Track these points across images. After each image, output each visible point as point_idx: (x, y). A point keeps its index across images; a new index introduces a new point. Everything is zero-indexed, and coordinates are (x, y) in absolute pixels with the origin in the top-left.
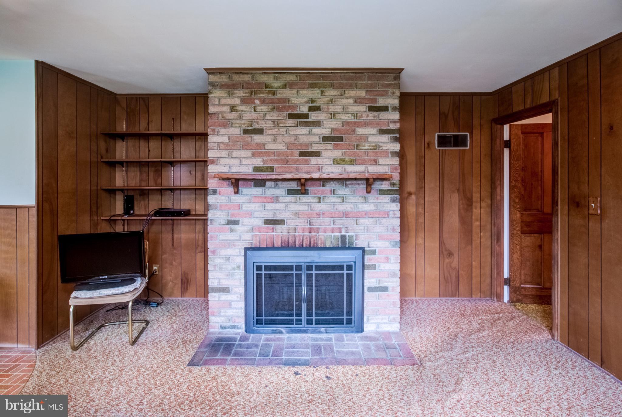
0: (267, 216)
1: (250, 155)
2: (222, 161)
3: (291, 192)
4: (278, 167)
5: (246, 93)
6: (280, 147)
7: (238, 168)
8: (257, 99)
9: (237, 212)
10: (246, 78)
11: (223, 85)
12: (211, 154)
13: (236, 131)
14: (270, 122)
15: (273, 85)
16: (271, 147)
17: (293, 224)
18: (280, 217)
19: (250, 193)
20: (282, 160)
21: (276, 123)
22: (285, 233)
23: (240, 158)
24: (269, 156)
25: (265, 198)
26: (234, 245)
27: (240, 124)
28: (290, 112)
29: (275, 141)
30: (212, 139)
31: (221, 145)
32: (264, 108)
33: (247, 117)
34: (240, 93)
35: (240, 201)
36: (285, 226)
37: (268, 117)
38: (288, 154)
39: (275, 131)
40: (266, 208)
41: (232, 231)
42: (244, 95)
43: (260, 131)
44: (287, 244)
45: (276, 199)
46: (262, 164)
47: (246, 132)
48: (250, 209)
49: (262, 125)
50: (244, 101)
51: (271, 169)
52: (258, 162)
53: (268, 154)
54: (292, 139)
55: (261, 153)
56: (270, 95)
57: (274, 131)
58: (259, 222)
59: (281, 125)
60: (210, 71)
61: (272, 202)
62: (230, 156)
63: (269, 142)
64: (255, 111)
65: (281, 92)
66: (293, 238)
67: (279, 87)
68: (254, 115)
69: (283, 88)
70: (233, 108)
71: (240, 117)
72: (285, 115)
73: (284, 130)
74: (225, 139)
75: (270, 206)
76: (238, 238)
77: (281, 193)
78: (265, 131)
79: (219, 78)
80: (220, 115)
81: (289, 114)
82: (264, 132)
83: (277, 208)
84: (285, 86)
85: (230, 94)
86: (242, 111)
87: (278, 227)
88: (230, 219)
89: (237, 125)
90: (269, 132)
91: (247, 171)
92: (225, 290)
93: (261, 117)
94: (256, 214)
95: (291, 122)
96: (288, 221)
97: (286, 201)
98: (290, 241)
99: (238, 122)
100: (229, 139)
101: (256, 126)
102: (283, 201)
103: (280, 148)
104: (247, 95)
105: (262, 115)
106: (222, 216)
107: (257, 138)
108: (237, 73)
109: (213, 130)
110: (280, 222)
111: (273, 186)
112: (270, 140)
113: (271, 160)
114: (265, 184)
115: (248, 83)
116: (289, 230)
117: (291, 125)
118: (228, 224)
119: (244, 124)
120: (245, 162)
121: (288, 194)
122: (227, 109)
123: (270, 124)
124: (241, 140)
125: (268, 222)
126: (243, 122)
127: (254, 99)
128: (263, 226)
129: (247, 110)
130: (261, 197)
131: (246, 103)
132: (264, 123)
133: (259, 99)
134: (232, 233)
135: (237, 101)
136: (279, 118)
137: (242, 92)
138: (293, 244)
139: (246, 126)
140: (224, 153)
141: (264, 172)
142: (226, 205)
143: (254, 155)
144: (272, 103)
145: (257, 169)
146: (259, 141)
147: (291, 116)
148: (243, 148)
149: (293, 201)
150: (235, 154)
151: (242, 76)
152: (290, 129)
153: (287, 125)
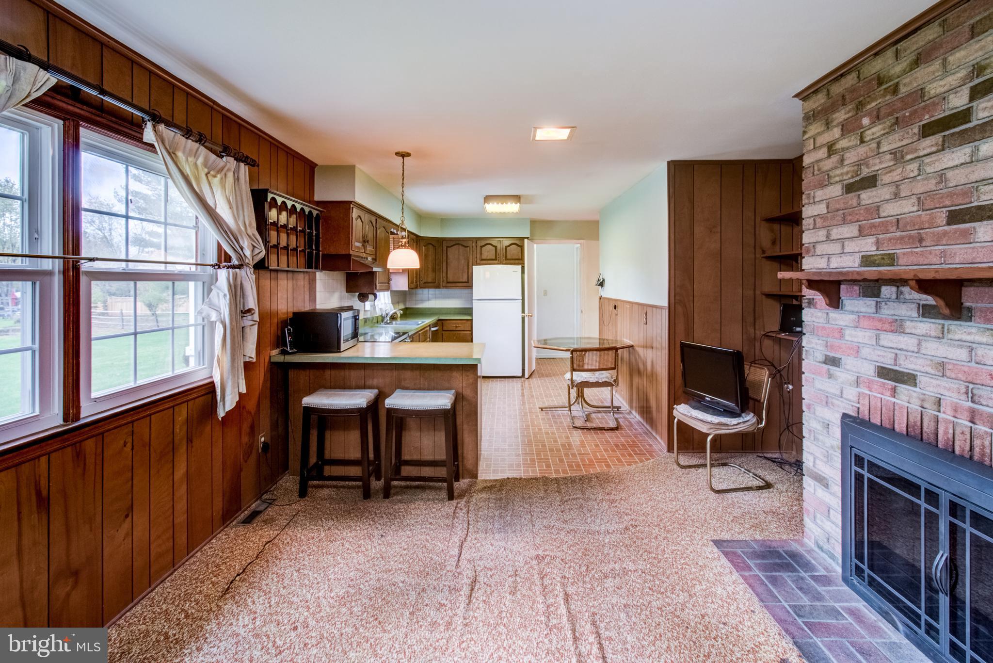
0: (882, 360)
1: (856, 233)
2: (820, 249)
3: (926, 312)
4: (904, 254)
5: (849, 112)
6: (906, 207)
7: (839, 259)
8: (865, 116)
9: (837, 342)
10: (850, 80)
11: (819, 113)
12: (807, 238)
13: (835, 190)
14: (889, 157)
15: (892, 72)
16: (891, 210)
17: (931, 389)
18: (906, 365)
19: (856, 309)
20: (910, 237)
21: (898, 156)
22: (915, 407)
23: (842, 240)
24: (888, 232)
25: (880, 320)
26: (833, 404)
27: (842, 174)
28: (927, 118)
29: (896, 196)
30: (808, 212)
31: (818, 220)
32: (877, 130)
33: (851, 157)
34: (841, 115)
35: (842, 323)
36: (917, 389)
37: (885, 148)
38: (922, 223)
39: (895, 176)
40: (882, 343)
41: (830, 376)
42: (847, 116)
43: (871, 182)
44: (918, 432)
45: (897, 326)
46: (874, 248)
47: (850, 188)
48: (856, 340)
49: (876, 165)
50: (846, 129)
51: (891, 259)
52: (868, 246)
53: (884, 227)
54: (931, 185)
55: (873, 226)
56: (888, 98)
57: (895, 173)
58: (869, 370)
59: (909, 157)
60: (804, 95)
61: (892, 331)
62: (828, 238)
63: (887, 201)
64: (862, 141)
65: (907, 80)
66: (932, 425)
67: (905, 72)
68: (862, 150)
69: (911, 70)
70: (831, 148)
71: (842, 160)
72: (916, 130)
73: (914, 166)
74: (821, 209)
75: (890, 339)
76: (838, 393)
77: (909, 313)
78: (879, 178)
79: (815, 102)
80: (816, 168)
81: (924, 126)
82: (879, 183)
83: (900, 346)
84: (916, 63)
85: (828, 125)
86: (843, 149)
87: (902, 388)
88: (828, 353)
89: (837, 179)
90: (887, 179)
91: (851, 264)
92: (821, 480)
93: (872, 151)
94: (865, 352)
95: (929, 144)
96: (922, 379)
97: (918, 332)
98: (925, 429)
99: (838, 172)
100: (828, 207)
101: (865, 172)
102: (913, 331)
103: (906, 210)
104: (850, 114)
105: (875, 145)
106: (819, 347)
107: (867, 197)
108: (836, 79)
109: (809, 195)
110: (909, 379)
111: (894, 296)
112: (887, 197)
113: (890, 239)
114: (880, 291)
115: (853, 90)
116: (923, 400)
117: (928, 151)
118: (825, 362)
119: (847, 173)
120: (850, 247)
121: (924, 316)
122: (823, 153)
123: (887, 161)
124: (842, 206)
125: (883, 372)
126: (845, 169)
127: (862, 117)
128: (877, 379)
129: (851, 144)
130: (873, 318)
131: (849, 132)
132: (878, 161)
133: (869, 114)
134: (830, 380)
135: (836, 132)
136: (904, 142)
137: (843, 112)
138: (932, 437)
139: (849, 176)
140: (821, 234)
141: (878, 266)
142: (823, 328)
143: (862, 233)
144: (890, 114)
145: (867, 260)
146: (870, 201)
147: (927, 131)
148: (844, 221)
149: (933, 334)
150: (836, 233)
151: (843, 81)
152: (927, 160)
153: (921, 153)
